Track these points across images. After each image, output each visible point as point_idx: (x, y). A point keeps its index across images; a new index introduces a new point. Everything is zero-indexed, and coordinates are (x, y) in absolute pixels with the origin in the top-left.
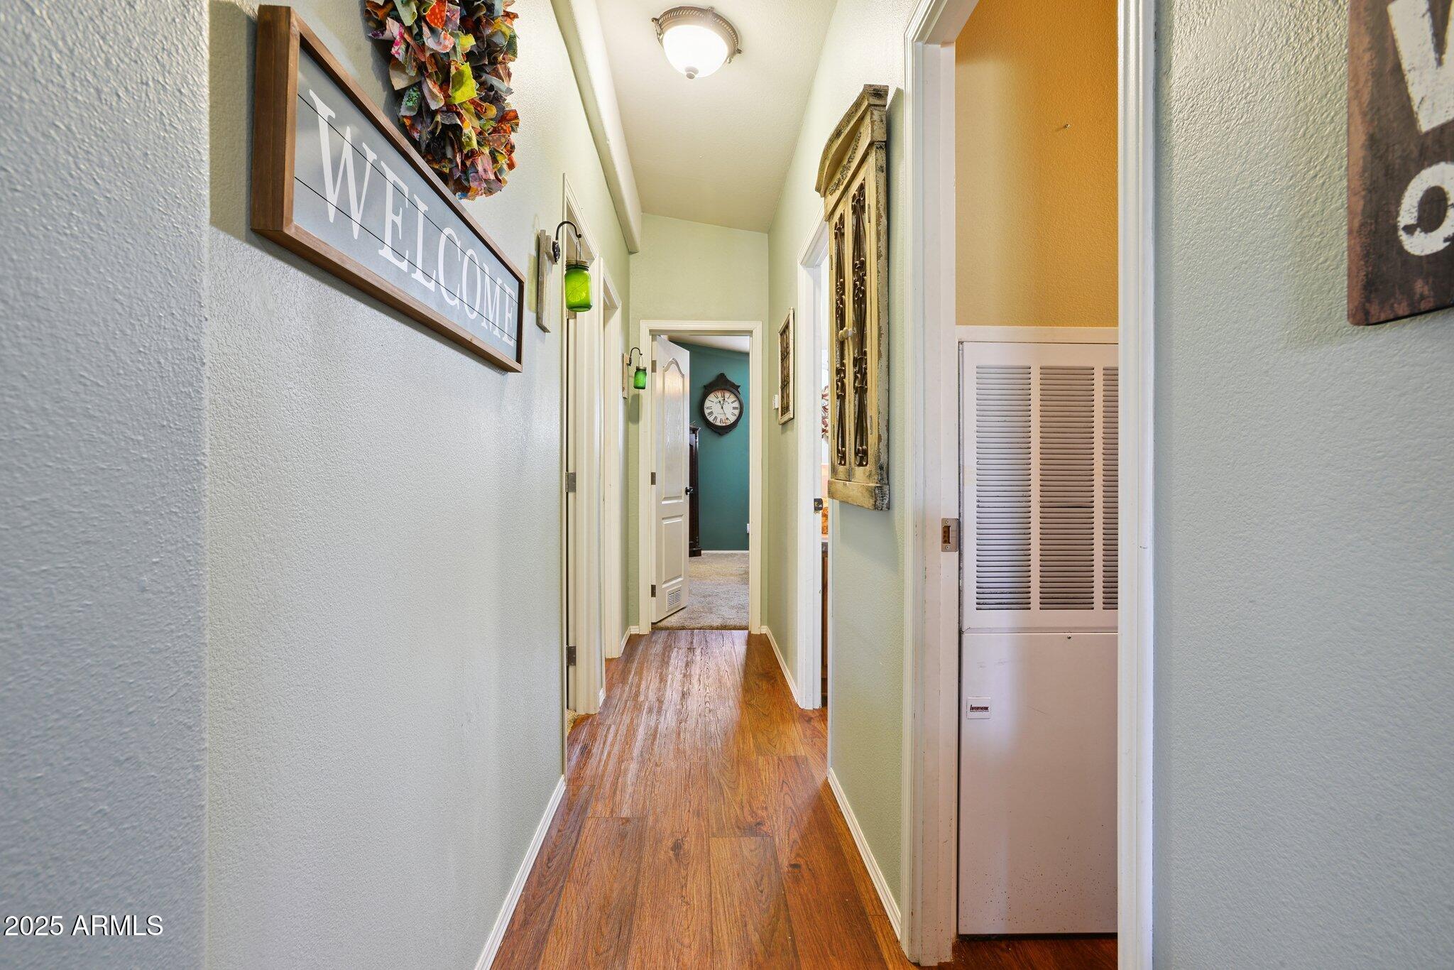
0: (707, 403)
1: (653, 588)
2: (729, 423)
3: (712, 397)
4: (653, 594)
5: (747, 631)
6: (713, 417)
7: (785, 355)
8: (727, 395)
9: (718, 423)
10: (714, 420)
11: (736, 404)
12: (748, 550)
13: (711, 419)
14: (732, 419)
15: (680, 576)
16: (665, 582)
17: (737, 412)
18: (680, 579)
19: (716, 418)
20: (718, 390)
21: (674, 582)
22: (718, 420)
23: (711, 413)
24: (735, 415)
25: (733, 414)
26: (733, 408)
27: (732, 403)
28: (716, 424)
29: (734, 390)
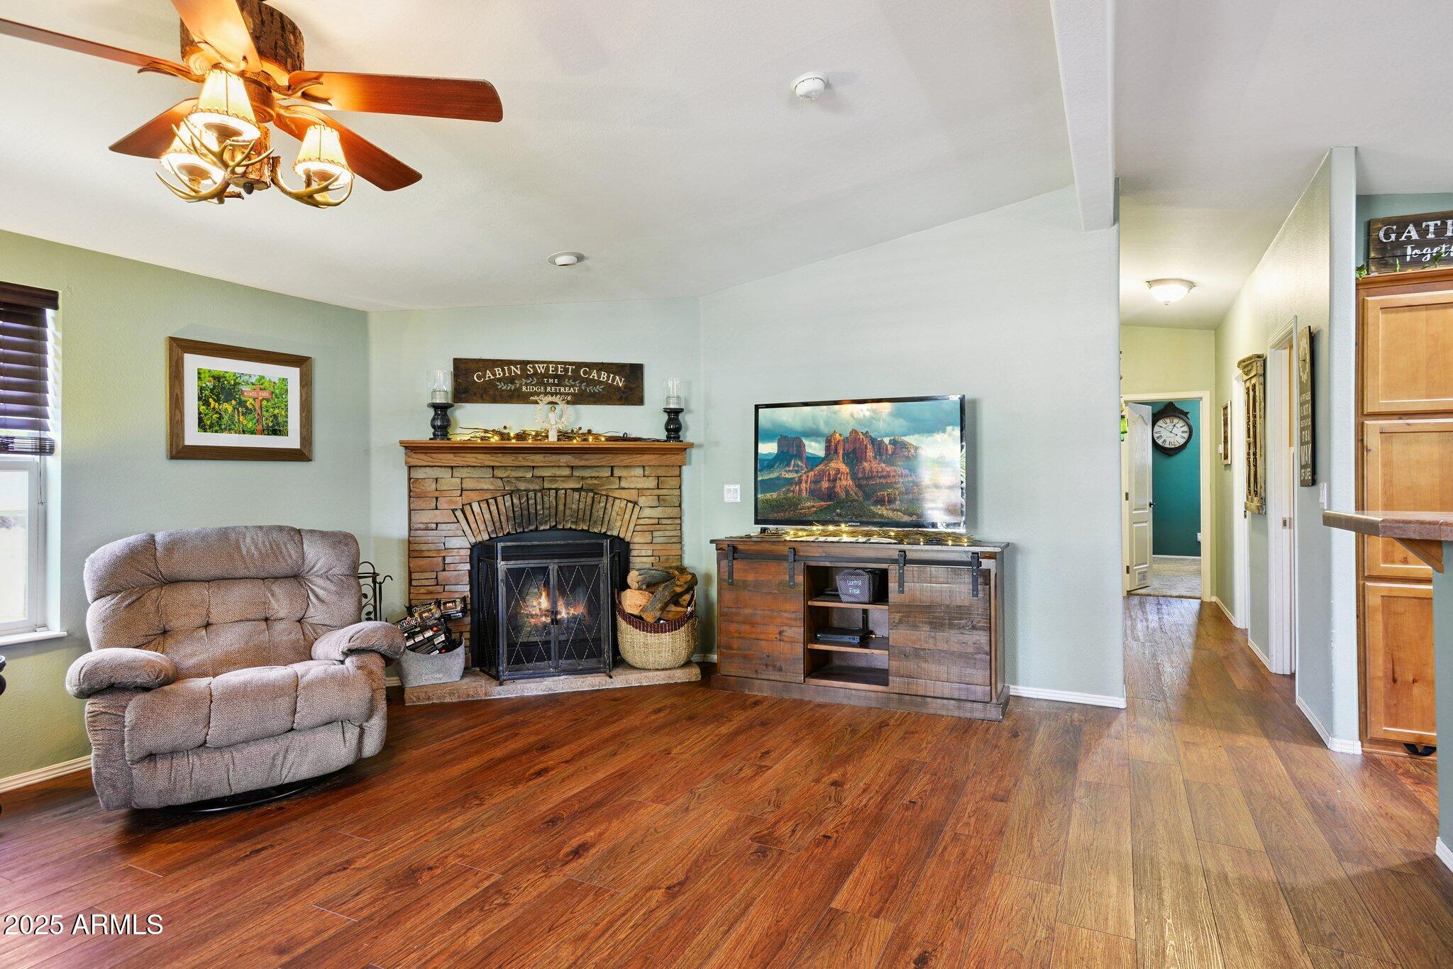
1: (1128, 567)
2: (1178, 445)
3: (1161, 423)
4: (1128, 572)
5: (1199, 601)
6: (1162, 440)
7: (1226, 424)
8: (1176, 420)
9: (1167, 445)
10: (1163, 443)
11: (1185, 428)
12: (1200, 556)
13: (1160, 442)
14: (1182, 441)
15: (1146, 563)
16: (1135, 566)
17: (1186, 435)
18: (1145, 566)
19: (1165, 441)
20: (1167, 417)
21: (1142, 566)
22: (1167, 443)
23: (1160, 437)
24: (1184, 438)
25: (1182, 437)
26: (1183, 432)
27: (1181, 427)
28: (1165, 446)
29: (1183, 417)
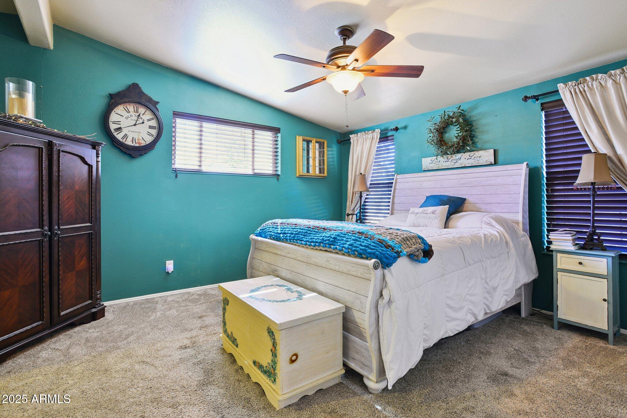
0: (113, 117)
2: (143, 144)
3: (120, 109)
6: (122, 134)
8: (142, 110)
9: (129, 142)
10: (123, 138)
11: (154, 123)
13: (119, 136)
14: (149, 140)
17: (154, 132)
19: (126, 136)
20: (130, 102)
22: (129, 139)
23: (119, 129)
24: (153, 136)
25: (150, 134)
26: (150, 127)
27: (148, 120)
28: (126, 143)
29: (151, 106)
